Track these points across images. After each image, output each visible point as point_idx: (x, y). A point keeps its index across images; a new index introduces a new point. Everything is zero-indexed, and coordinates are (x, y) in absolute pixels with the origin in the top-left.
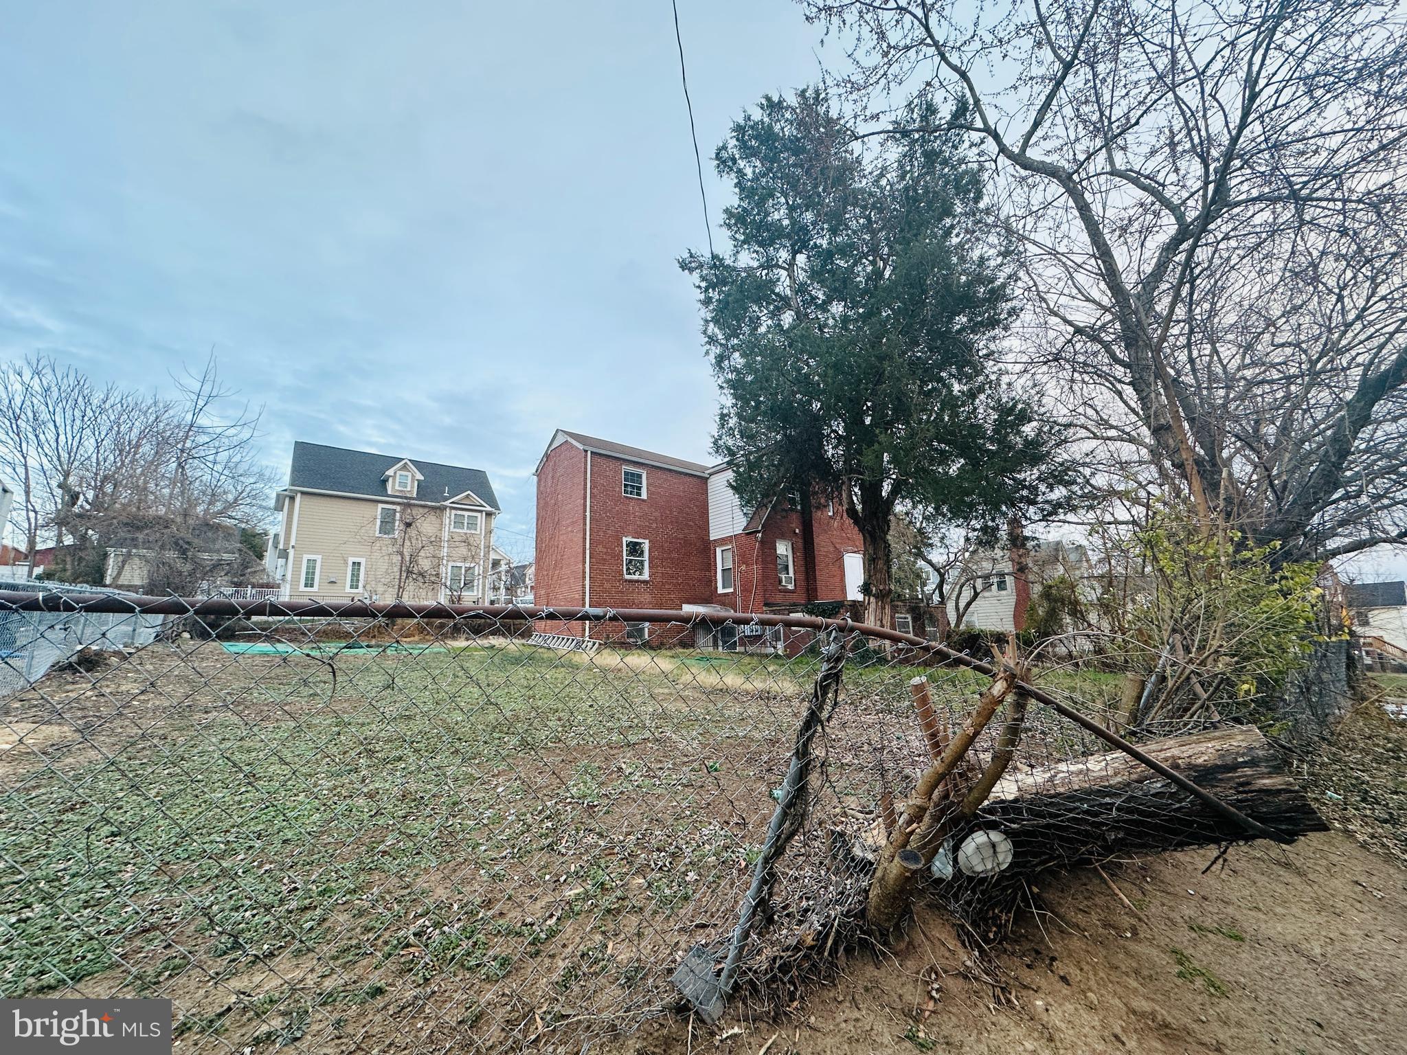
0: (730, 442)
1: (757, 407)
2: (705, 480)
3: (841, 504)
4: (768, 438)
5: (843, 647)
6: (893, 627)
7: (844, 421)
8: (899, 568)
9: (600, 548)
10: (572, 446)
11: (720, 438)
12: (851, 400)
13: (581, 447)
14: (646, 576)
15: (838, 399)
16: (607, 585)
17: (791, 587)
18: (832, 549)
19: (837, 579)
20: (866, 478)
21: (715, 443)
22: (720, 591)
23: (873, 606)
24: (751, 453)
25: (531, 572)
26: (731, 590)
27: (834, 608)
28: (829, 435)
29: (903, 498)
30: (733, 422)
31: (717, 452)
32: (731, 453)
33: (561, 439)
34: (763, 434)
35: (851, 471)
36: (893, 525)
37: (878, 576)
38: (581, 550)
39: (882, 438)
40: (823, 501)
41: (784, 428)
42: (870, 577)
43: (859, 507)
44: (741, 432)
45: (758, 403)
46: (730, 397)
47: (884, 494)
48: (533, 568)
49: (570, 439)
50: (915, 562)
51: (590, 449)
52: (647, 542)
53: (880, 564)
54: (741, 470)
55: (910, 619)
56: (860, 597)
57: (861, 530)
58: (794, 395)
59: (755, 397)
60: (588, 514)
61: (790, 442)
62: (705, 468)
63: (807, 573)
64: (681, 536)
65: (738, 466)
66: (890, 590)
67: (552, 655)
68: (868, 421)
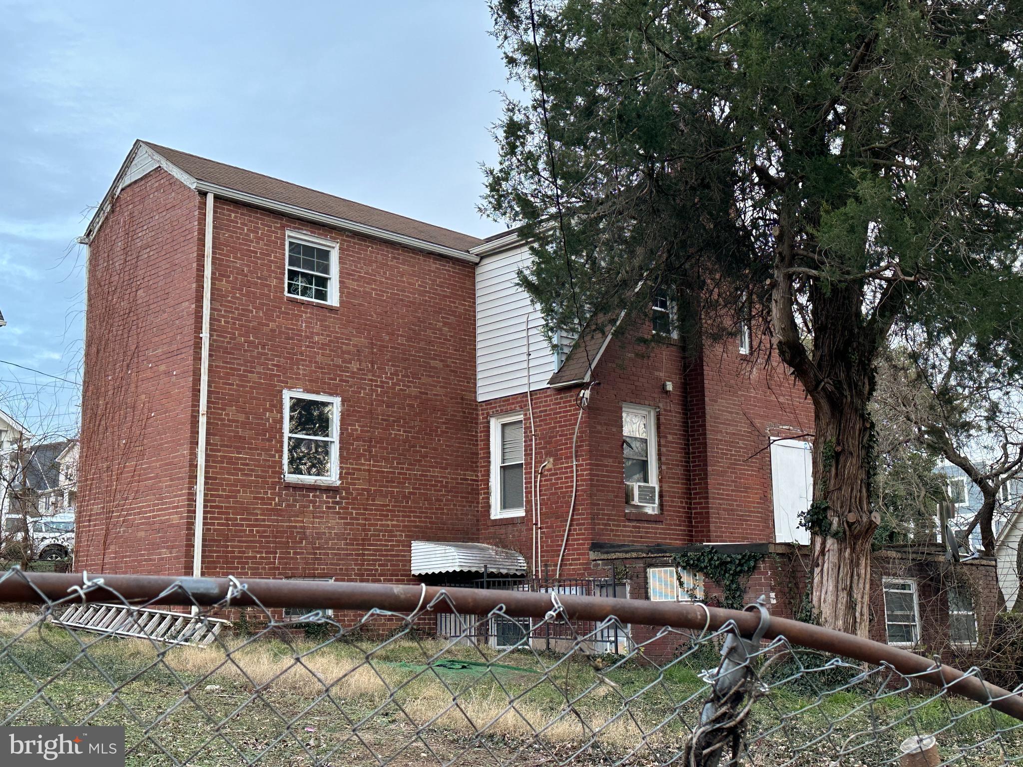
0: (528, 187)
1: (588, 112)
2: (469, 269)
3: (768, 331)
4: (613, 180)
5: (749, 671)
6: (877, 633)
7: (782, 146)
8: (895, 474)
9: (231, 412)
10: (173, 182)
11: (506, 174)
12: (799, 100)
13: (192, 184)
14: (332, 476)
15: (772, 97)
16: (245, 496)
17: (651, 509)
18: (744, 428)
19: (755, 497)
20: (825, 274)
21: (495, 186)
22: (497, 513)
23: (831, 558)
24: (572, 212)
25: (71, 459)
26: (520, 513)
27: (746, 559)
28: (746, 177)
29: (909, 320)
30: (535, 141)
31: (498, 207)
32: (529, 209)
33: (145, 164)
34: (602, 169)
35: (791, 258)
36: (883, 379)
37: (846, 491)
38: (186, 416)
39: (865, 189)
40: (728, 322)
41: (648, 158)
42: (826, 494)
43: (807, 339)
44: (551, 163)
45: (594, 101)
46: (531, 85)
47: (864, 310)
48: (76, 452)
49: (166, 165)
50: (931, 463)
51: (213, 189)
52: (337, 401)
53: (851, 466)
54: (550, 248)
55: (914, 590)
56: (803, 537)
57: (812, 390)
58: (673, 82)
59: (585, 86)
60: (205, 335)
61: (660, 190)
62: (468, 242)
63: (688, 478)
64: (414, 391)
65: (544, 240)
66: (871, 526)
67: (110, 650)
68: (836, 147)
